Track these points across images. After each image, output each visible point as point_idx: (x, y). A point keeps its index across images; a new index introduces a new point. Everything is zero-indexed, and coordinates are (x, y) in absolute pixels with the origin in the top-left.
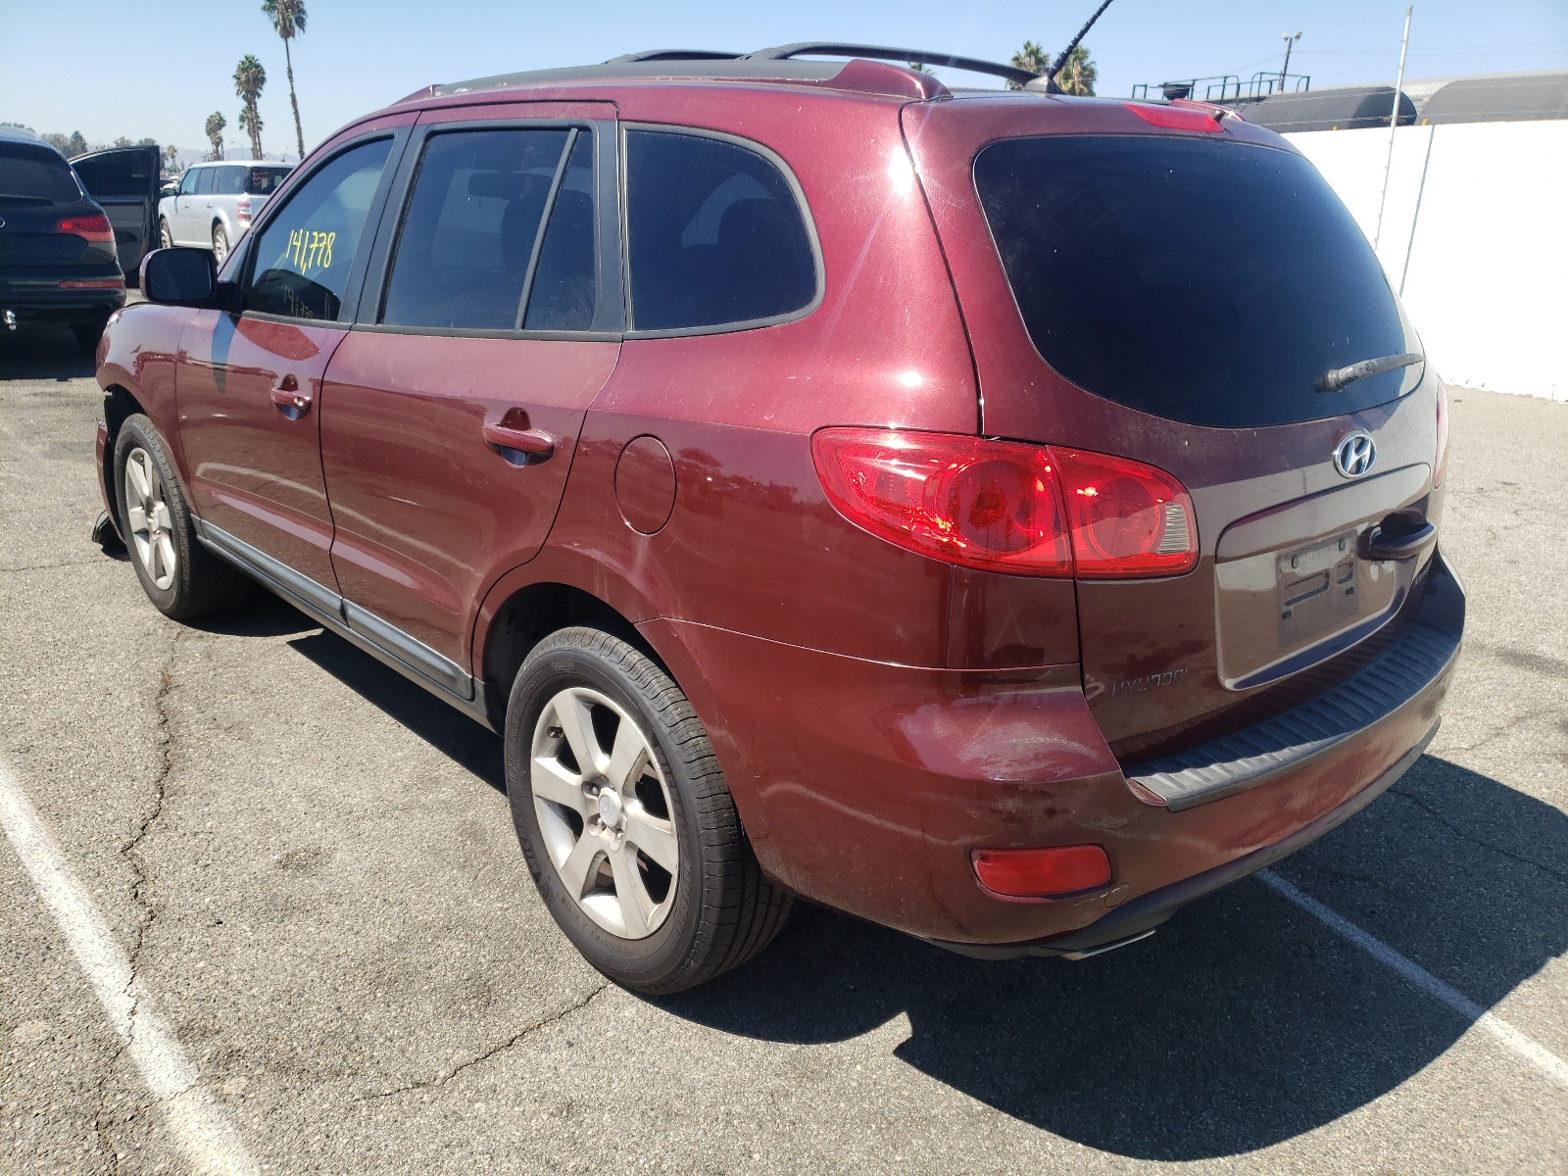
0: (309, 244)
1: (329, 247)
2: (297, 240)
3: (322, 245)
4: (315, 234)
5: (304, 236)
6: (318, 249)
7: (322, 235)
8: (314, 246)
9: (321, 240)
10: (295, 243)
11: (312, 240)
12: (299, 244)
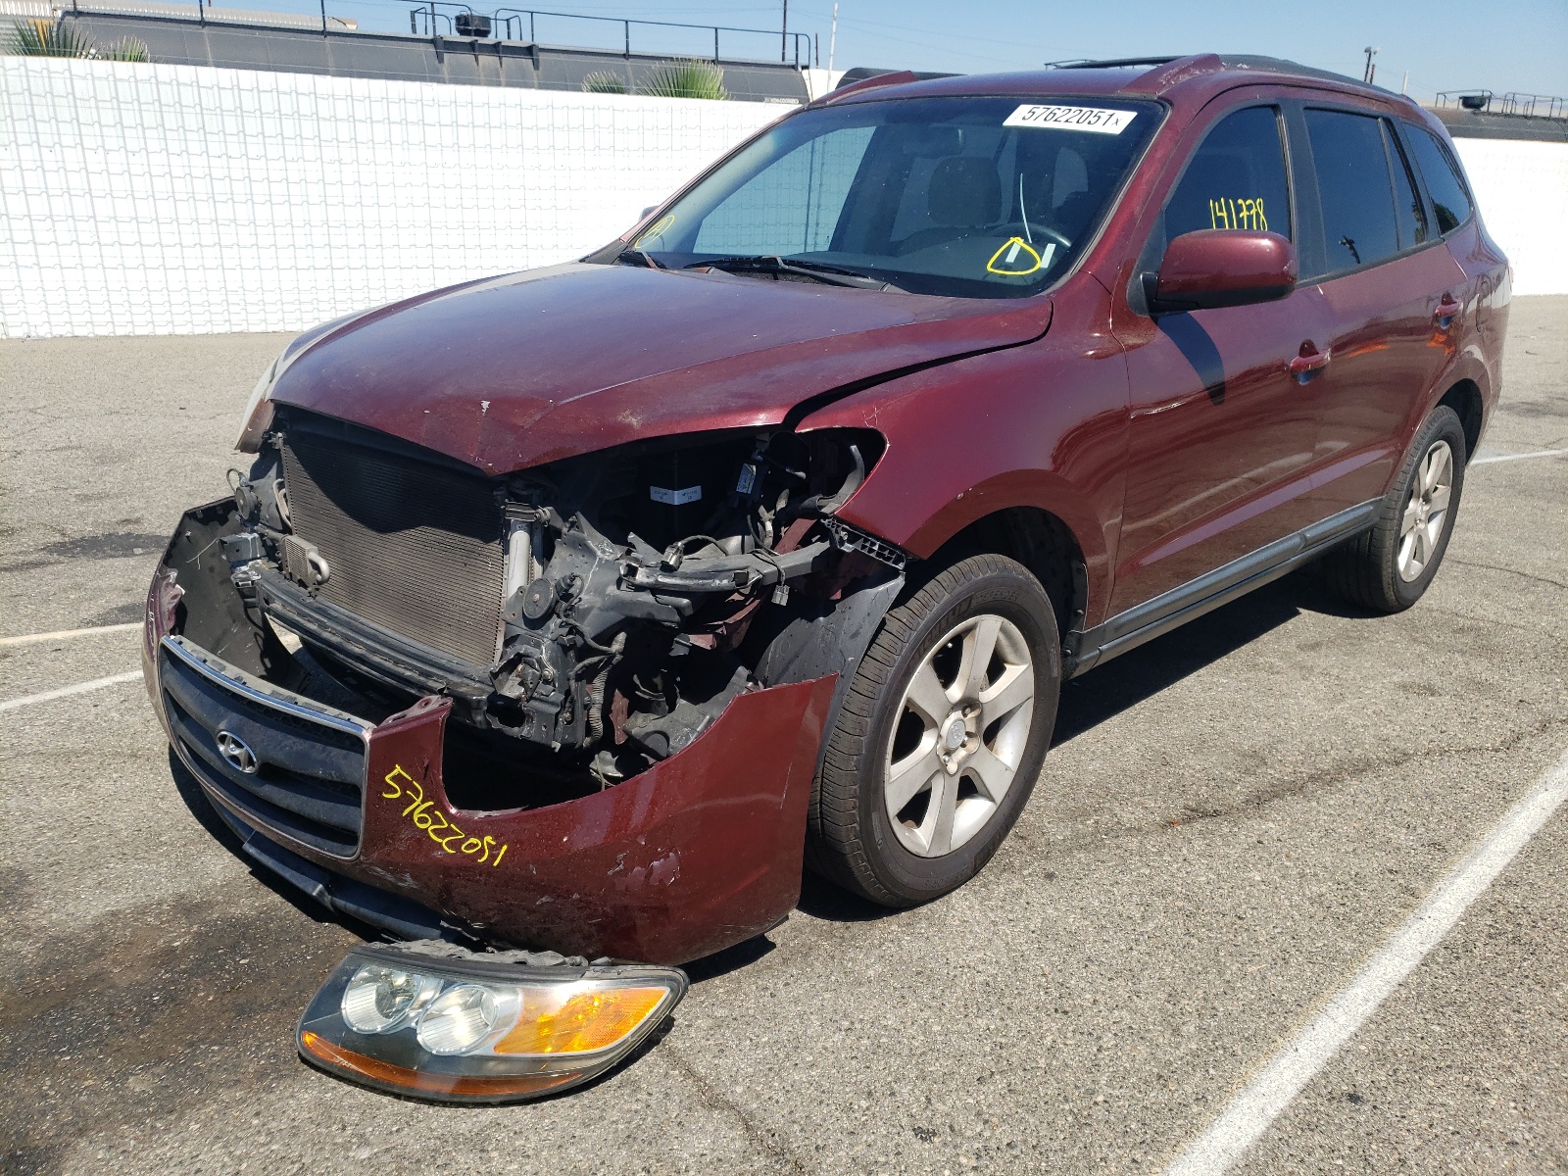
0: (1237, 214)
1: (1261, 213)
2: (1221, 210)
3: (1253, 212)
4: (1240, 201)
5: (1227, 204)
6: (1250, 218)
7: (1249, 202)
8: (1244, 214)
9: (1249, 208)
10: (1219, 214)
11: (1239, 209)
12: (1225, 214)
